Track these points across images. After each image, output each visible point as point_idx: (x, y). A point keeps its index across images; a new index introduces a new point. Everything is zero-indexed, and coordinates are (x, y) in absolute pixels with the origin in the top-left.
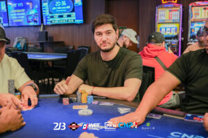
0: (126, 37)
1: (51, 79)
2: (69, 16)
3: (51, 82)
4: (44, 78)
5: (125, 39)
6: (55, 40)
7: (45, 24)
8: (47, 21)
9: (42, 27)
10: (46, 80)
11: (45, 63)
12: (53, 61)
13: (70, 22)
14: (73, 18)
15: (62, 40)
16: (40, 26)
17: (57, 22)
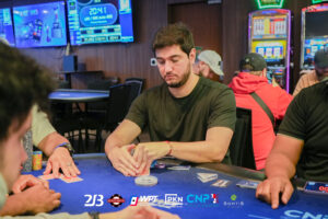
0: (203, 63)
1: (83, 131)
2: (111, 30)
3: (84, 136)
4: (73, 130)
5: (202, 67)
6: (89, 69)
7: (72, 43)
8: (75, 39)
9: (68, 48)
10: (76, 133)
11: (74, 105)
12: (87, 103)
13: (112, 40)
14: (118, 34)
15: (100, 69)
16: (65, 47)
17: (91, 41)
